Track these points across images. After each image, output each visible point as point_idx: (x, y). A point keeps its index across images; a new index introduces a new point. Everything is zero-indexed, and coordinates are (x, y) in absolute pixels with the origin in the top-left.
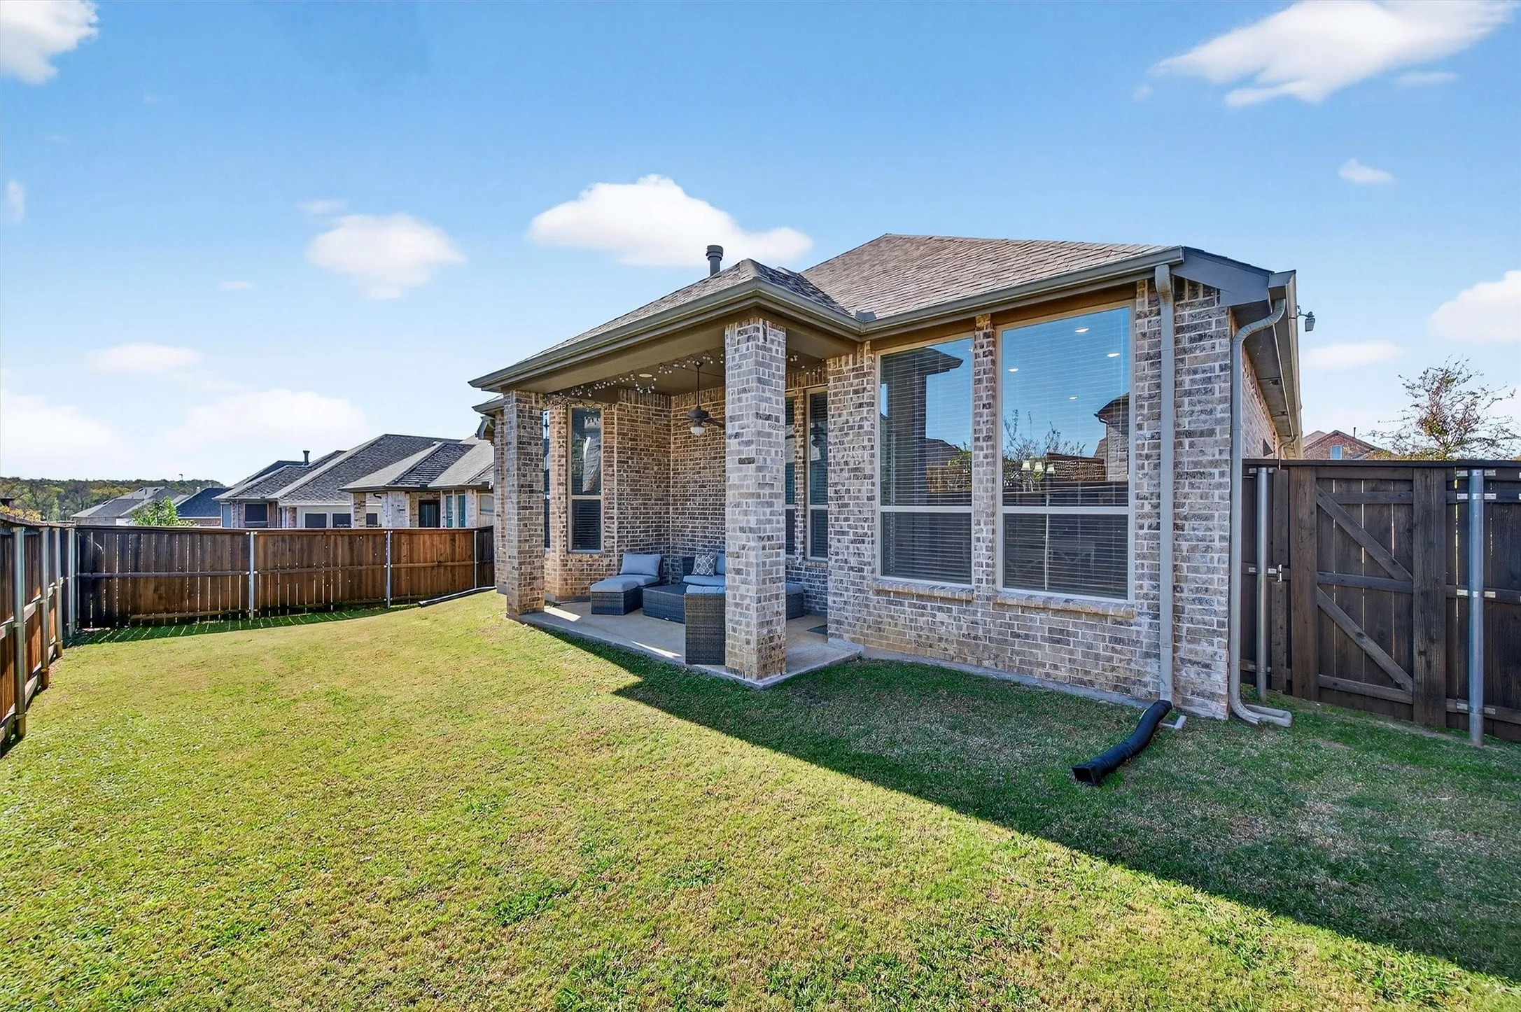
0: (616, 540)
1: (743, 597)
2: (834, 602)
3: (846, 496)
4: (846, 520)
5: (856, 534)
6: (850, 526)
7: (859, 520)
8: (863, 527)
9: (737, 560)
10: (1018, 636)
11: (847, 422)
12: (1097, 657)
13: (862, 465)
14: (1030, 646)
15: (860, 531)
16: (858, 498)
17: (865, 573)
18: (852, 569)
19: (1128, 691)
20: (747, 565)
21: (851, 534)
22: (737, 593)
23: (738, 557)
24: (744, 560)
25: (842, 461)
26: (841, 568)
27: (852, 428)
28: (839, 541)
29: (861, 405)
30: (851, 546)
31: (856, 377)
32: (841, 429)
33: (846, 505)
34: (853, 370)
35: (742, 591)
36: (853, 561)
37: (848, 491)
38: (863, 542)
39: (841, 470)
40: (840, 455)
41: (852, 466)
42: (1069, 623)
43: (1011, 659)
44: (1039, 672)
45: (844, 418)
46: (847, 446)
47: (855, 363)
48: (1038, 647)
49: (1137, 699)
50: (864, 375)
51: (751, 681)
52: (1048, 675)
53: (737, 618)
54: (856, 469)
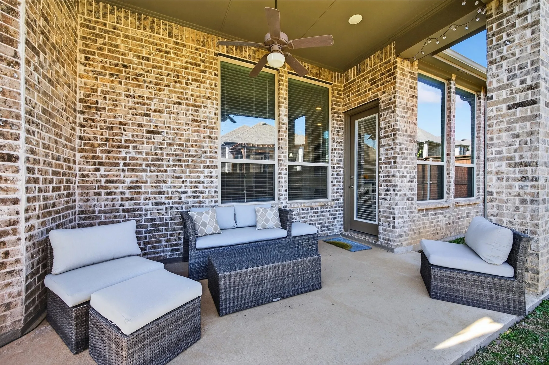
0: (23, 205)
3: (406, 152)
5: (410, 177)
6: (407, 172)
7: (411, 168)
8: (413, 173)
10: (460, 218)
11: (407, 104)
13: (413, 134)
16: (411, 154)
17: (414, 201)
18: (408, 199)
21: (408, 176)
25: (404, 129)
27: (409, 109)
28: (402, 182)
29: (413, 96)
30: (408, 184)
31: (411, 78)
32: (404, 108)
34: (409, 73)
36: (409, 194)
37: (407, 149)
38: (413, 181)
43: (458, 229)
45: (405, 101)
46: (406, 119)
47: (411, 69)
50: (415, 79)
54: (411, 136)
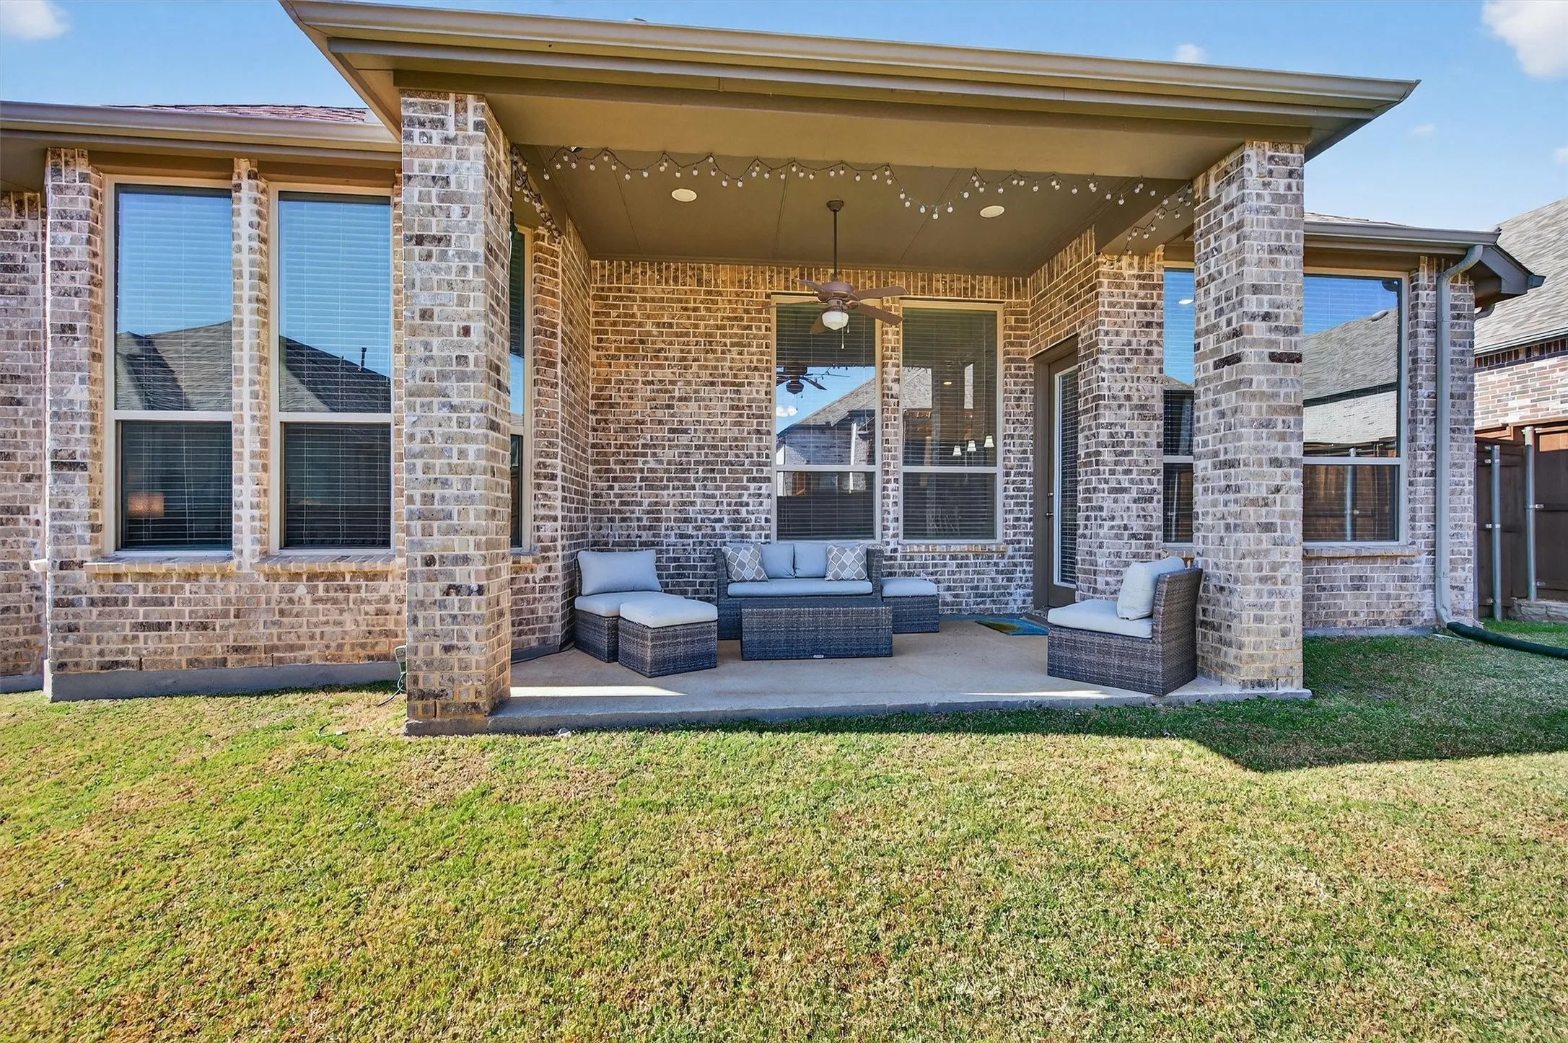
0: (559, 523)
1: (1275, 567)
2: (1107, 583)
3: (1127, 440)
4: (1127, 472)
5: (1140, 491)
6: (1132, 481)
7: (1144, 472)
8: (1150, 482)
9: (1264, 510)
10: (1324, 589)
11: (1129, 343)
12: (1389, 597)
13: (1150, 402)
14: (1335, 596)
15: (1146, 487)
16: (1144, 444)
17: (1154, 541)
18: (1133, 536)
19: (1410, 623)
20: (1283, 516)
21: (1134, 490)
22: (1265, 561)
23: (1266, 505)
24: (1278, 508)
25: (1121, 394)
26: (1118, 537)
27: (1136, 352)
28: (1116, 501)
29: (1149, 325)
30: (1134, 506)
31: (1141, 287)
32: (1121, 352)
33: (1127, 453)
34: (1138, 277)
35: (1276, 556)
36: (1137, 526)
37: (1130, 434)
38: (1151, 500)
39: (1120, 407)
40: (1118, 386)
41: (1135, 401)
42: (1365, 568)
43: (1317, 614)
44: (1342, 622)
45: (1124, 338)
46: (1127, 374)
47: (1141, 269)
48: (1343, 596)
49: (1415, 628)
50: (1154, 287)
51: (1293, 690)
52: (1349, 623)
53: (1265, 600)
54: (1143, 407)
